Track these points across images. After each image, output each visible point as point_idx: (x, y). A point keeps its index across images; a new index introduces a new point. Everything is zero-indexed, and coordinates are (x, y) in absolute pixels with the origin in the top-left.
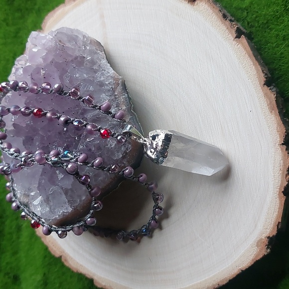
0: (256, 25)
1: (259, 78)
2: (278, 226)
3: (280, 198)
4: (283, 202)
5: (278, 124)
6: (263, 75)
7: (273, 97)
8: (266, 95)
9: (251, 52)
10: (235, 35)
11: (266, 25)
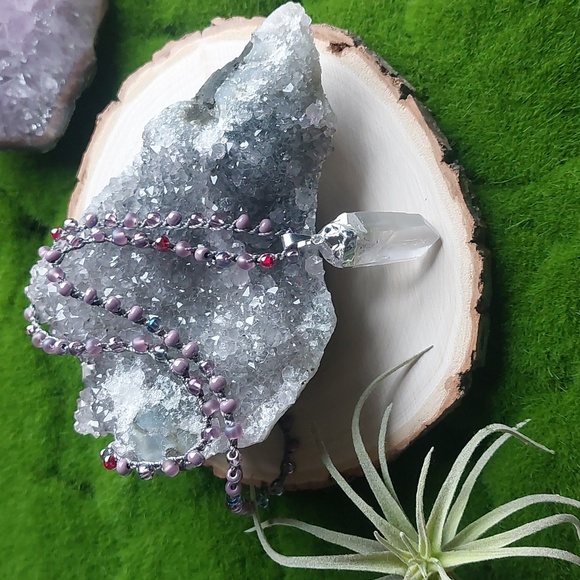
0: (431, 78)
1: (435, 152)
2: (472, 357)
3: (473, 317)
4: (477, 322)
5: (464, 214)
6: (440, 148)
7: (455, 177)
8: (445, 175)
9: (422, 118)
10: (399, 96)
11: (445, 78)
